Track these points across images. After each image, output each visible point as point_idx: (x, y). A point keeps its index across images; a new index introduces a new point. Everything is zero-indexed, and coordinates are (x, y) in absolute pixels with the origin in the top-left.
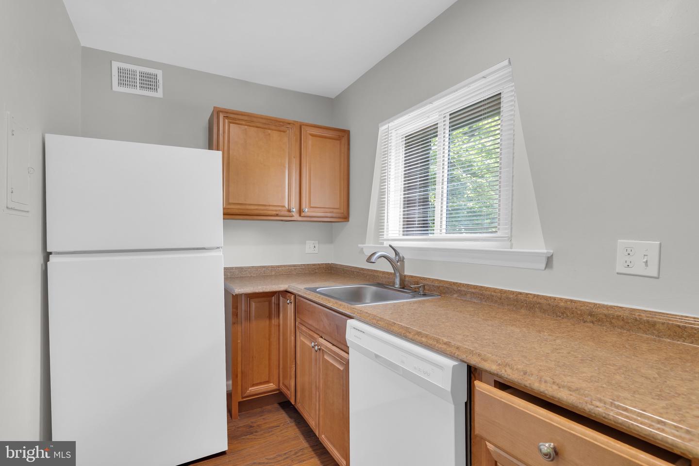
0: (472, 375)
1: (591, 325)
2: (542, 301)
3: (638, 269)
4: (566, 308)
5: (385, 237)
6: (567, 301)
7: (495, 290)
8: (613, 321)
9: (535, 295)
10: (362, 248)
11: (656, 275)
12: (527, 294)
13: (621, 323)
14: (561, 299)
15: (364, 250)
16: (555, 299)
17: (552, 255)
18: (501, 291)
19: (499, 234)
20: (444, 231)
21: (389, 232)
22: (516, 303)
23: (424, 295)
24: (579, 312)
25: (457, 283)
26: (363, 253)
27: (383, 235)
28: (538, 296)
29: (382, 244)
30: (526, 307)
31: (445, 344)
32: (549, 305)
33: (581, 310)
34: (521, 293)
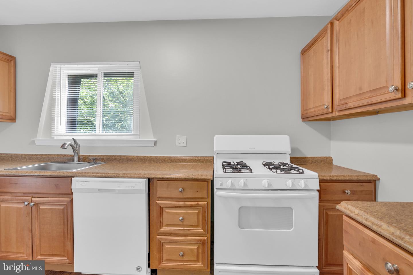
0: (150, 182)
1: (170, 163)
2: (154, 158)
3: (182, 144)
4: (162, 159)
5: (55, 134)
6: (162, 156)
7: (134, 156)
8: (176, 161)
9: (151, 156)
10: (34, 141)
11: (186, 146)
12: (148, 156)
13: (178, 161)
14: (160, 156)
15: (35, 142)
16: (158, 156)
17: (156, 141)
18: (137, 156)
19: (133, 133)
20: (101, 131)
21: (59, 131)
22: (144, 160)
23: (96, 163)
24: (166, 160)
25: (114, 156)
26: (35, 144)
27: (54, 132)
28: (152, 156)
29: (54, 138)
30: (148, 161)
31: (139, 174)
32: (157, 159)
33: (167, 159)
34: (145, 156)
